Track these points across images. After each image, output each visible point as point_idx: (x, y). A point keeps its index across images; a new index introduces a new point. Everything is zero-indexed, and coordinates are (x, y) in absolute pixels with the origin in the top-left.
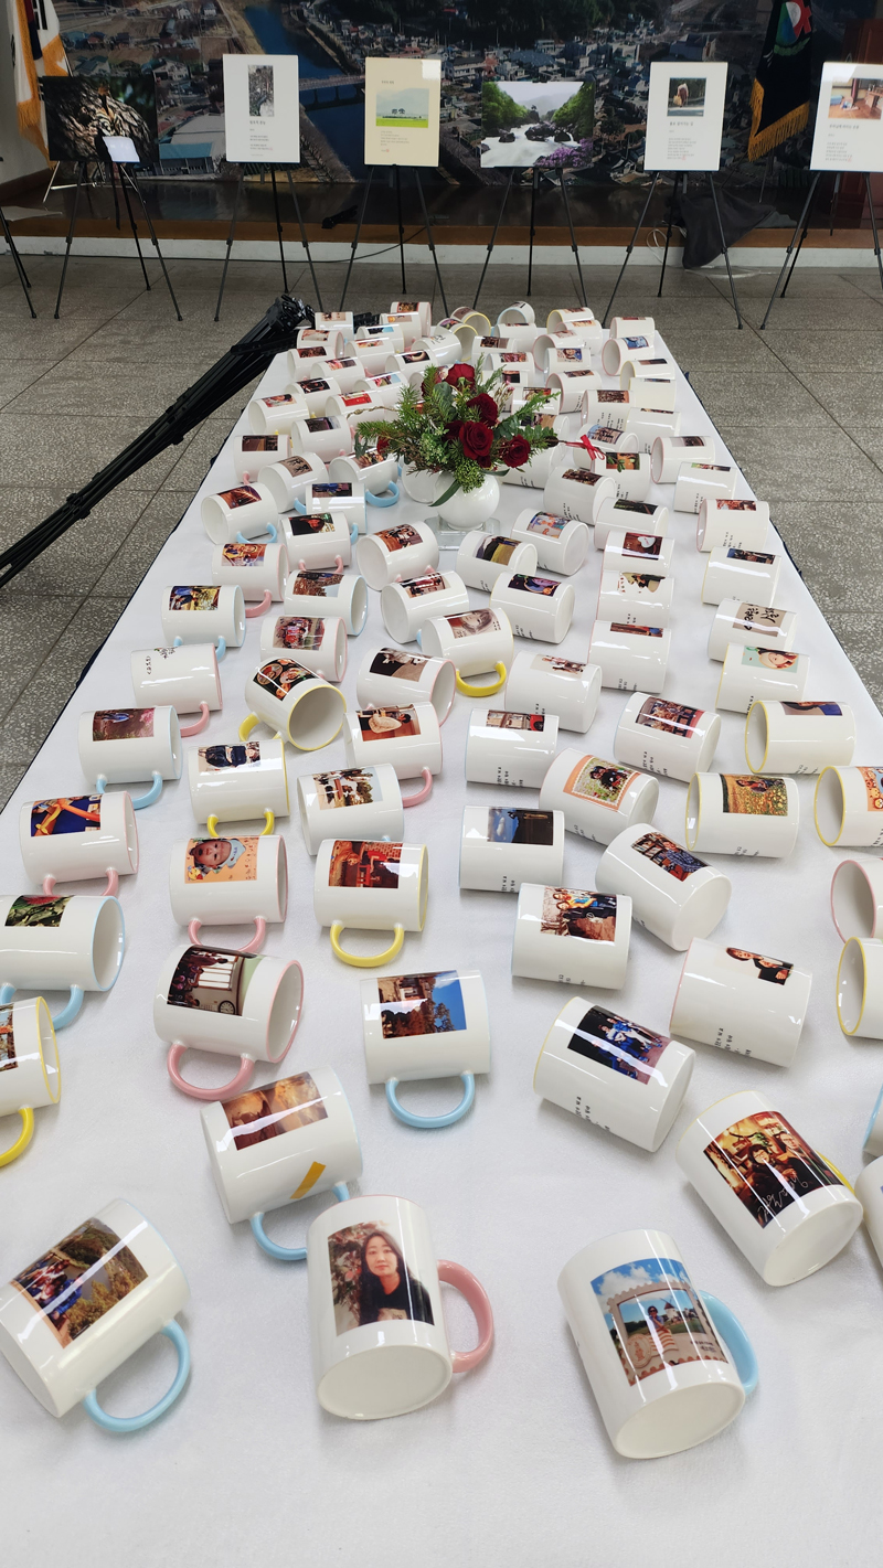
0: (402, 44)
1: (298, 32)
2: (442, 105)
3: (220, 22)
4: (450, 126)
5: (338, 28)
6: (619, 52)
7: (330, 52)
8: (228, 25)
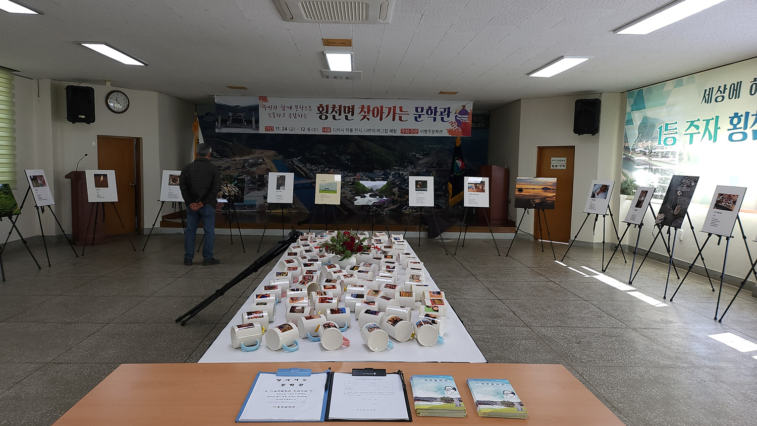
0: (327, 170)
1: (291, 167)
2: (341, 189)
3: (264, 164)
4: (344, 195)
5: (306, 166)
6: (402, 174)
7: (302, 173)
8: (267, 164)
